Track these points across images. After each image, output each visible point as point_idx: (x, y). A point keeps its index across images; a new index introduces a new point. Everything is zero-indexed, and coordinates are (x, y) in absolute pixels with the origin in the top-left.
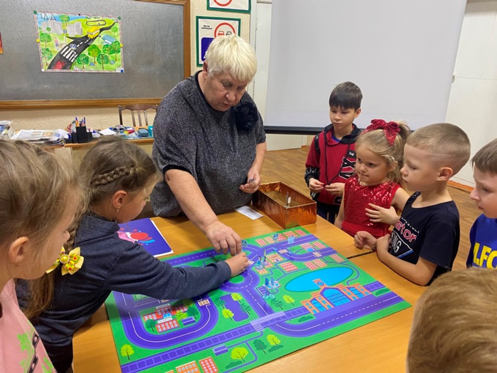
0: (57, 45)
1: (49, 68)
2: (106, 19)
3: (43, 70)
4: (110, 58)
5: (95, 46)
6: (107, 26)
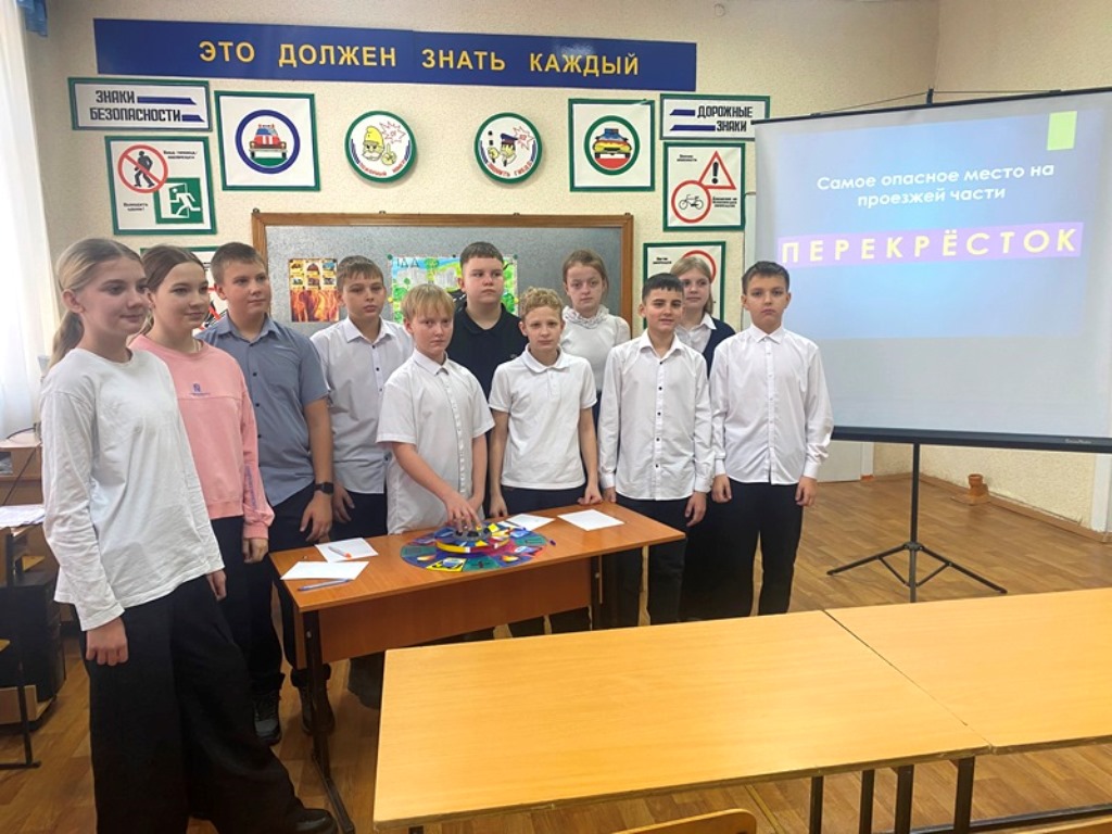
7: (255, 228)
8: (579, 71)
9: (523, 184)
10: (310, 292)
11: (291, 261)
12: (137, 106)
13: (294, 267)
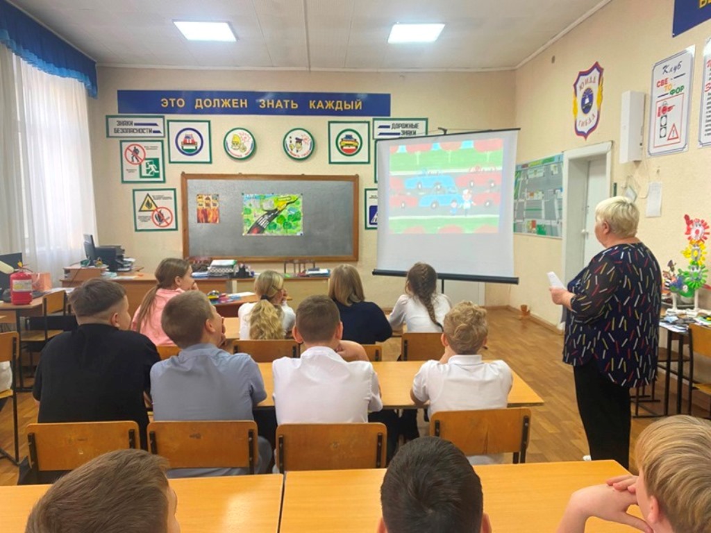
0: (255, 216)
1: (249, 232)
2: (291, 195)
3: (244, 234)
4: (293, 224)
5: (282, 216)
6: (292, 200)
7: (182, 180)
8: (333, 108)
9: (306, 161)
10: (206, 210)
11: (198, 195)
12: (134, 127)
13: (199, 198)
